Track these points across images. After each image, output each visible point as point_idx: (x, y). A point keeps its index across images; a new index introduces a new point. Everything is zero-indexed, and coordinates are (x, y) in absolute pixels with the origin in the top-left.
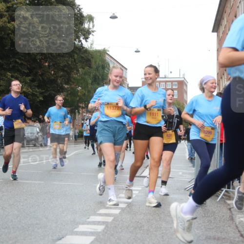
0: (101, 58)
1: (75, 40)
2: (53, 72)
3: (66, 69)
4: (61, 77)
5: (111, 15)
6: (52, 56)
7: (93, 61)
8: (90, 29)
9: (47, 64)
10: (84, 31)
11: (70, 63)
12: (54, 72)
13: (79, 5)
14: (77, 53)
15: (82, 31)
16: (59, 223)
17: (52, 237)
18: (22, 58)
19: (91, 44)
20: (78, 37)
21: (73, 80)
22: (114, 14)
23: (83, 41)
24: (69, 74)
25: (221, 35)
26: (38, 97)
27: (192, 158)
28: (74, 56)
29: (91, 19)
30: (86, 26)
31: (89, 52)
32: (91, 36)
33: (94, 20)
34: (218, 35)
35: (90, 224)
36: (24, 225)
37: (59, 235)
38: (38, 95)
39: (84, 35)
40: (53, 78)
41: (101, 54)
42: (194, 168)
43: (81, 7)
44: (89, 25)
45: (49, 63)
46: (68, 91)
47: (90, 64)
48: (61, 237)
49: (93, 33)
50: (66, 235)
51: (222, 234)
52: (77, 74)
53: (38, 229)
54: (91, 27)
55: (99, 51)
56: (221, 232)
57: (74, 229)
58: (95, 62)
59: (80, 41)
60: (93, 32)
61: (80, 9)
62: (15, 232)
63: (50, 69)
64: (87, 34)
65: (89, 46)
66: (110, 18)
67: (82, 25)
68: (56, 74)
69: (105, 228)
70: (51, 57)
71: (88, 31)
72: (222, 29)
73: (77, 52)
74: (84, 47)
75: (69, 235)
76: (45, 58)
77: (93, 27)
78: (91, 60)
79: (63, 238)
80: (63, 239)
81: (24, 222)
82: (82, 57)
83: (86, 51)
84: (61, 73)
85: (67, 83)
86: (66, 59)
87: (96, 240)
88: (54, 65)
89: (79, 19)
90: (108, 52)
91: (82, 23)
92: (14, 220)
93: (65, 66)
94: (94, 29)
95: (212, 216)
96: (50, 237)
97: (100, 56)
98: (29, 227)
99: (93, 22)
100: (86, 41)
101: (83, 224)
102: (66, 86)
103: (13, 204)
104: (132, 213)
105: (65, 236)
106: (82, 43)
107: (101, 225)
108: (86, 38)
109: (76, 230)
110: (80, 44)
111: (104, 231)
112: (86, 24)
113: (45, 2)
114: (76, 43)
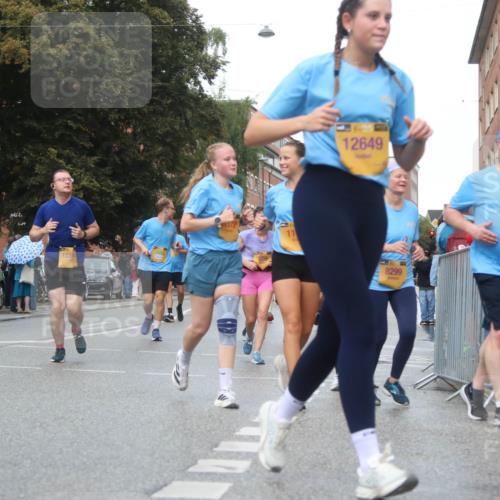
0: (240, 117)
1: (188, 81)
2: (142, 147)
3: (168, 140)
4: (158, 156)
5: (261, 28)
6: (139, 113)
7: (224, 123)
8: (217, 57)
9: (129, 131)
10: (206, 62)
11: (177, 127)
12: (145, 145)
13: (196, 10)
14: (191, 108)
15: (201, 61)
16: (156, 456)
17: (144, 483)
18: (79, 118)
19: (221, 89)
20: (194, 76)
21: (182, 162)
22: (267, 27)
23: (205, 83)
24: (175, 150)
25: (487, 69)
26: (112, 199)
27: (428, 323)
28: (185, 113)
29: (220, 37)
30: (210, 51)
31: (216, 106)
32: (219, 72)
33: (227, 40)
34: (480, 70)
35: (221, 458)
36: (85, 460)
37: (157, 481)
38: (112, 195)
39: (205, 70)
40: (142, 158)
41: (240, 108)
42: (432, 344)
43: (198, 13)
44: (216, 50)
45: (135, 128)
46: (173, 185)
47: (218, 130)
48: (161, 483)
49: (224, 67)
50: (173, 480)
51: (493, 477)
52: (192, 150)
53: (115, 468)
54: (220, 53)
55: (236, 104)
56: (490, 474)
57: (188, 467)
58: (229, 126)
59: (197, 83)
60: (224, 63)
61: (197, 18)
62: (68, 474)
63: (135, 140)
64: (211, 68)
65: (217, 92)
66: (260, 34)
67: (202, 49)
68: (148, 151)
69: (251, 466)
70: (139, 116)
71: (214, 61)
72: (489, 56)
73: (192, 105)
74: (206, 96)
75: (178, 480)
76: (126, 118)
77: (224, 54)
78: (221, 121)
79: (166, 485)
80: (165, 489)
81: (85, 453)
82: (202, 116)
83: (210, 103)
84: (160, 149)
85: (171, 169)
86: (169, 119)
87: (233, 490)
88: (144, 132)
89: (195, 37)
90: (254, 106)
91: (201, 46)
92: (65, 450)
93: (167, 134)
94: (226, 59)
95: (470, 442)
96: (140, 485)
97: (239, 113)
98: (96, 464)
99: (224, 44)
100: (211, 83)
101: (206, 457)
102: (169, 176)
103: (62, 418)
104: (306, 434)
105: (170, 483)
106: (201, 88)
107: (243, 459)
108: (210, 77)
109: (191, 469)
110: (198, 88)
111: (248, 472)
112: (209, 48)
113: (126, 3)
114: (189, 86)
